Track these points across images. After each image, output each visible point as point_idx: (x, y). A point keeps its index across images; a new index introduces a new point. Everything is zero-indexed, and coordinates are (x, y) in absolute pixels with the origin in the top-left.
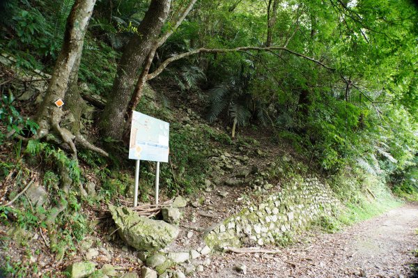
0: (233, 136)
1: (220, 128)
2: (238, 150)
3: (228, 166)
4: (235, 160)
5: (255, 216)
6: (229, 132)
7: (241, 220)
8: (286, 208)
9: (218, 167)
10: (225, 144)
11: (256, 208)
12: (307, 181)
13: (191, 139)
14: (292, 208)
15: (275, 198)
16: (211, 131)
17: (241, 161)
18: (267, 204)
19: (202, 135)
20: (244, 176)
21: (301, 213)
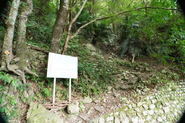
0: (133, 62)
1: (127, 60)
2: (135, 69)
3: (126, 78)
4: (131, 75)
5: (133, 111)
6: (131, 61)
7: (119, 115)
8: (162, 104)
9: (120, 79)
10: (128, 67)
11: (134, 105)
12: (180, 85)
13: (105, 65)
14: (167, 104)
15: (151, 98)
16: (120, 61)
17: (135, 75)
18: (145, 102)
19: (116, 64)
20: (132, 84)
21: (176, 107)
